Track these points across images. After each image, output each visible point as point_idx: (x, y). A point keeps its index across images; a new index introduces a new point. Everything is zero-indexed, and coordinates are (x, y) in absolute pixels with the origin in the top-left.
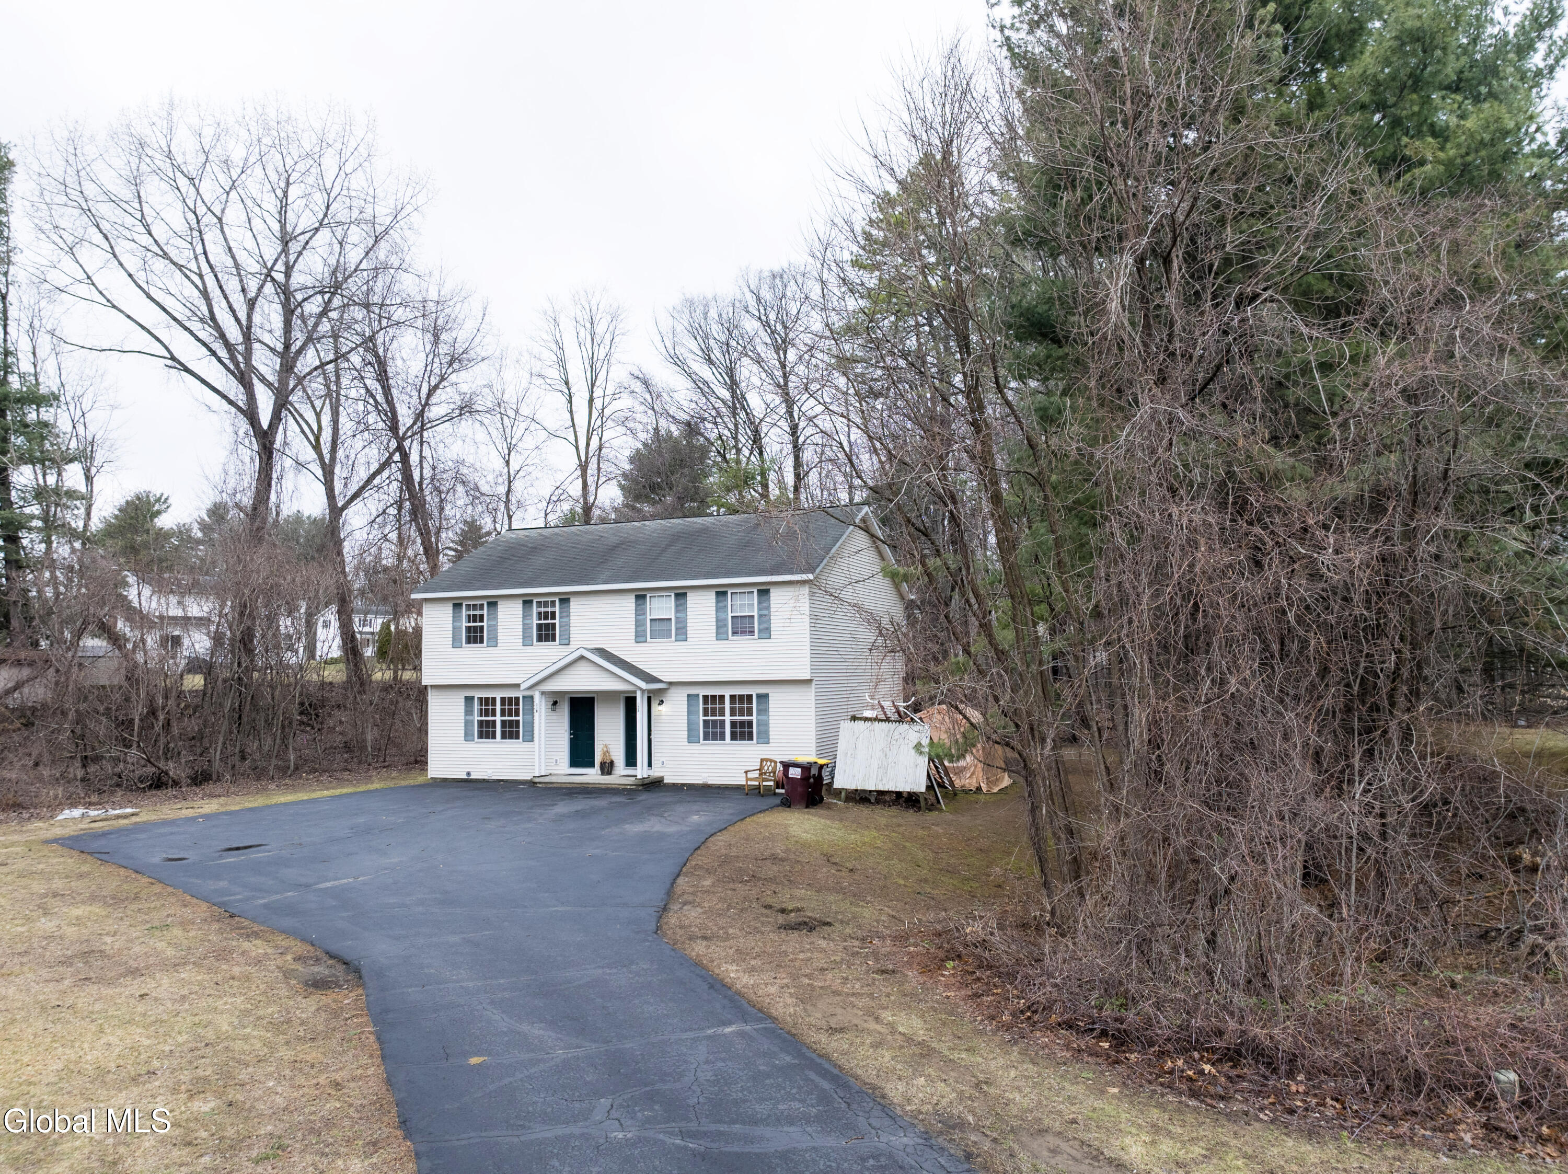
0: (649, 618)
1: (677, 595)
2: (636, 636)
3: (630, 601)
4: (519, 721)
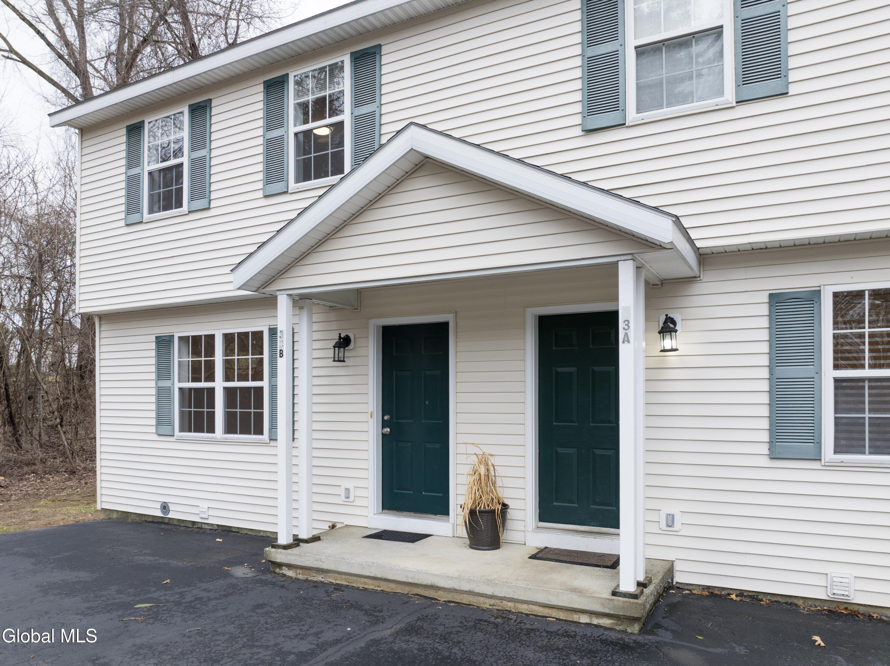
4: (261, 389)
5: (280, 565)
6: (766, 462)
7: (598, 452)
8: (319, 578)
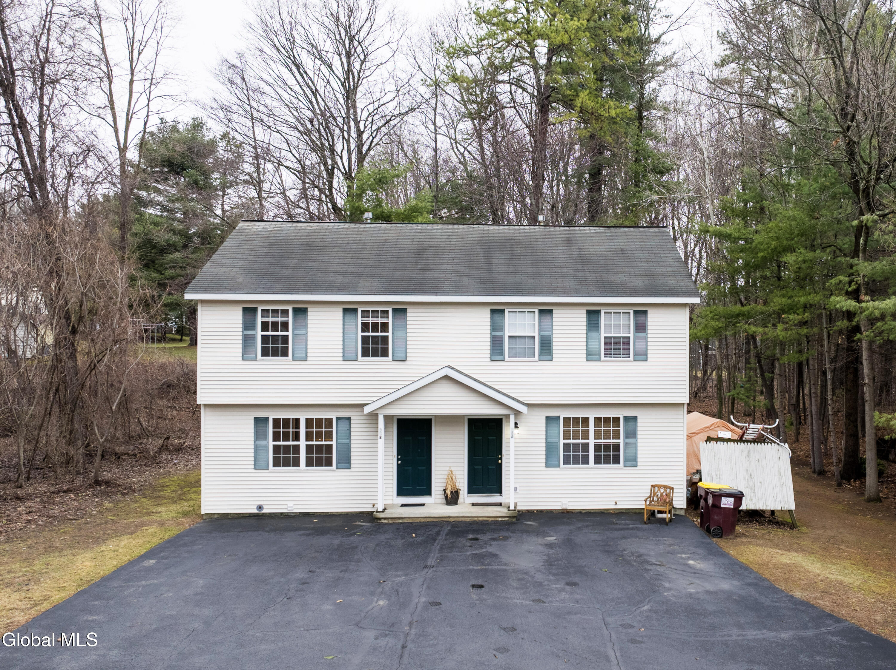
0: (507, 334)
1: (541, 312)
2: (492, 354)
3: (485, 315)
4: (331, 446)
5: (380, 519)
6: (545, 468)
7: (490, 467)
8: (400, 521)
